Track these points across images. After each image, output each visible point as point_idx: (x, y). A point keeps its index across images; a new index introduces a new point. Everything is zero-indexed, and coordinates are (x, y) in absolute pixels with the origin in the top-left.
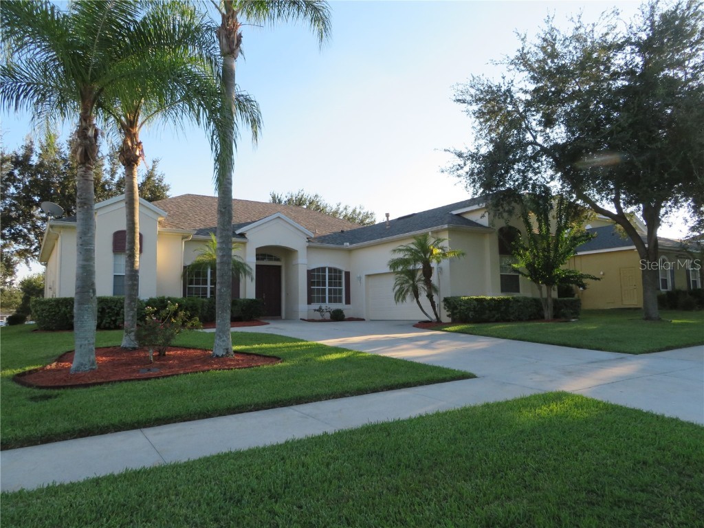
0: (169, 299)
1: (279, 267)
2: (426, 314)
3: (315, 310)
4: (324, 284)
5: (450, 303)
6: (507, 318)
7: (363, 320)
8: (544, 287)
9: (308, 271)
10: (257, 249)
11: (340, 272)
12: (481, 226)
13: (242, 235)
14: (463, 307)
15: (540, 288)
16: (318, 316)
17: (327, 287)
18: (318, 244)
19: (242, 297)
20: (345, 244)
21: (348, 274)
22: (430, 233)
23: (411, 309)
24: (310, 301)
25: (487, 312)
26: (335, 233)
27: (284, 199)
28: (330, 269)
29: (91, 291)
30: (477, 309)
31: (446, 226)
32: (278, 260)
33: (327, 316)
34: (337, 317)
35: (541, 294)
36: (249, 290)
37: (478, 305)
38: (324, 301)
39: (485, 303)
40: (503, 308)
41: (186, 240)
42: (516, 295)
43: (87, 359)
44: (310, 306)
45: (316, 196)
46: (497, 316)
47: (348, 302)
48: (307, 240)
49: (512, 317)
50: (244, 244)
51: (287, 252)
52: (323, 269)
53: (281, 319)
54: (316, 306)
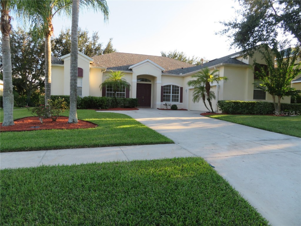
0: (60, 96)
1: (150, 85)
2: (208, 109)
3: (164, 105)
4: (170, 93)
5: (221, 104)
6: (253, 113)
7: (187, 110)
8: (277, 97)
9: (162, 87)
10: (138, 76)
11: (178, 87)
12: (245, 64)
13: (131, 70)
14: (226, 106)
15: (274, 98)
16: (165, 107)
17: (171, 94)
18: (167, 74)
19: (130, 97)
20: (180, 74)
21: (182, 88)
22: (215, 68)
23: (201, 106)
24: (162, 101)
25: (240, 109)
26: (178, 69)
27: (167, 55)
28: (173, 86)
29: (9, 91)
30: (234, 107)
31: (222, 64)
32: (150, 81)
33: (169, 108)
34: (174, 108)
35: (274, 101)
36: (133, 95)
37: (235, 105)
38: (169, 100)
39: (239, 104)
40: (250, 108)
41: (103, 72)
42: (263, 101)
43: (8, 121)
44: (162, 102)
45: (182, 53)
46: (246, 111)
47: (181, 101)
48: (162, 72)
49: (255, 112)
50: (132, 74)
51: (153, 78)
52: (170, 86)
53: (150, 108)
54: (164, 103)
